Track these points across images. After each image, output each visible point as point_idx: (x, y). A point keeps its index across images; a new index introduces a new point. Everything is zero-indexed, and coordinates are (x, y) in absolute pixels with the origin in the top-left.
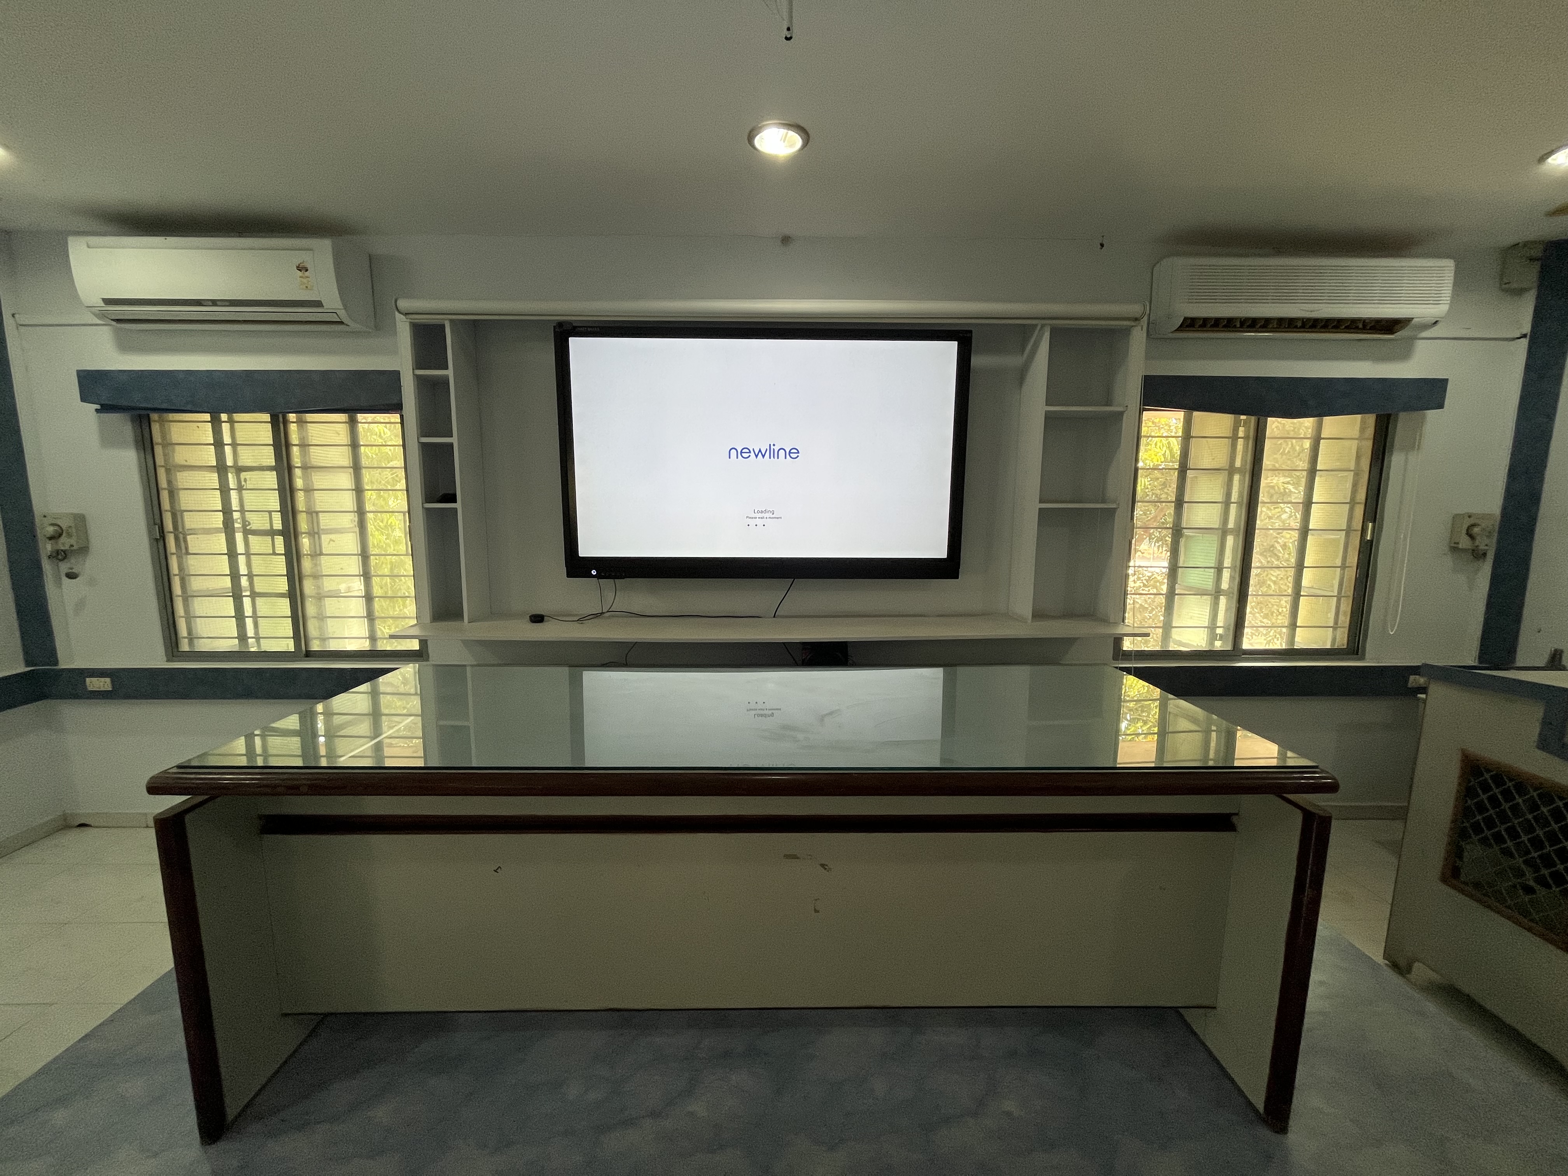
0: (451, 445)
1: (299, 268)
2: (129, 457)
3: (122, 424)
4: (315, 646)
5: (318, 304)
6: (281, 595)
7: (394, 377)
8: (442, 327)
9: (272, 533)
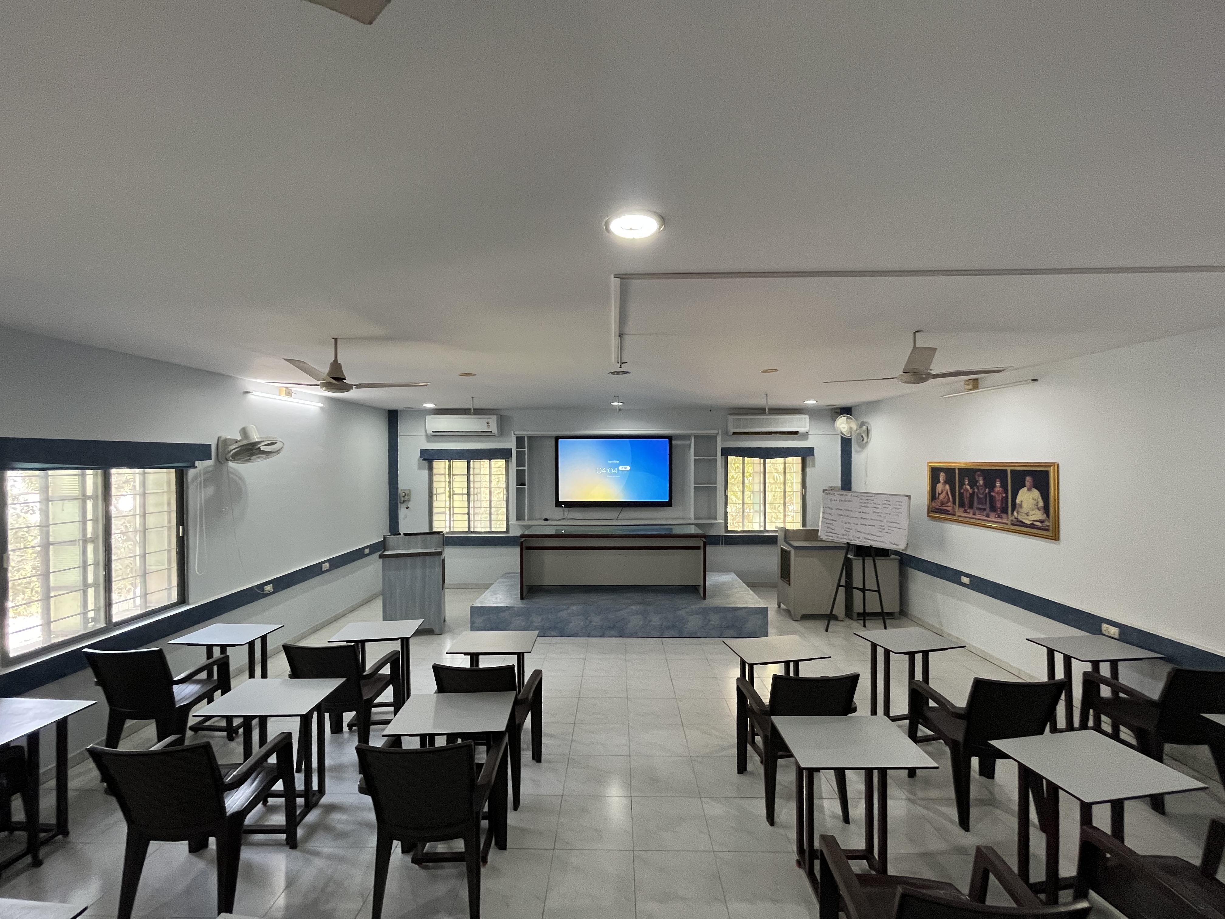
0: (525, 469)
1: (487, 423)
2: (426, 473)
3: (426, 463)
4: (472, 530)
5: (491, 432)
6: (466, 514)
7: (510, 451)
8: (525, 437)
9: (463, 494)
